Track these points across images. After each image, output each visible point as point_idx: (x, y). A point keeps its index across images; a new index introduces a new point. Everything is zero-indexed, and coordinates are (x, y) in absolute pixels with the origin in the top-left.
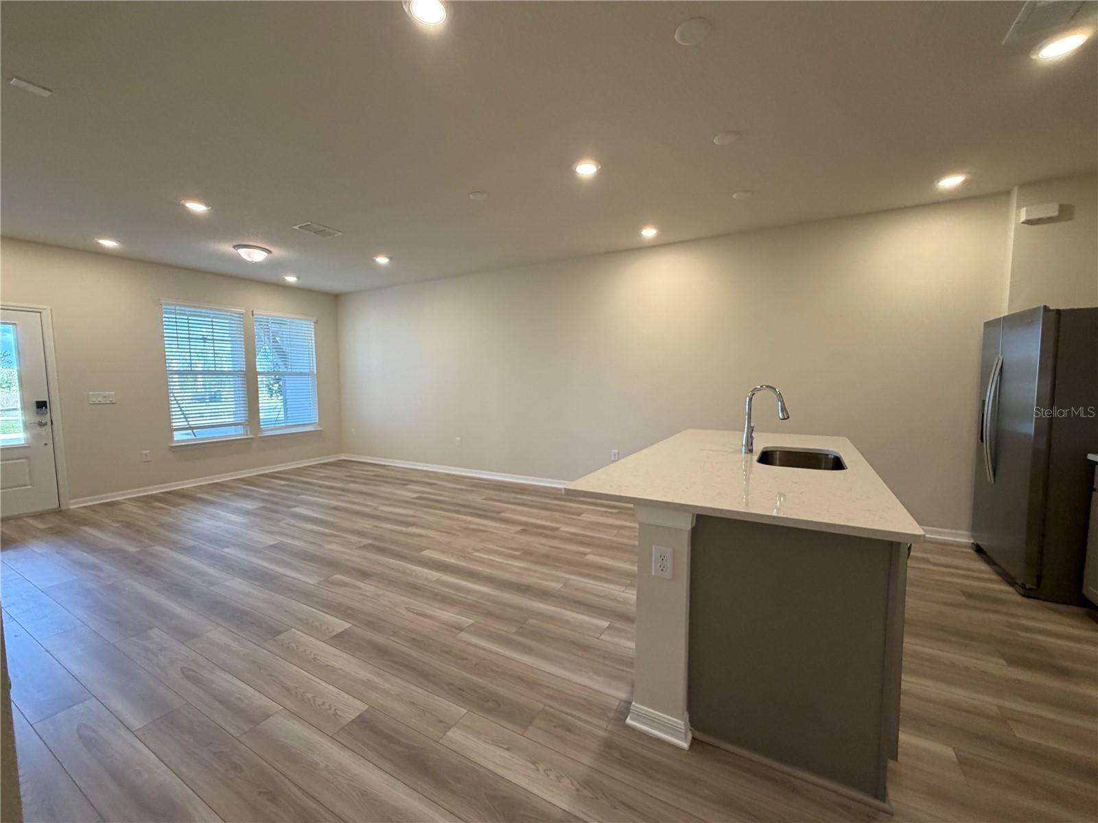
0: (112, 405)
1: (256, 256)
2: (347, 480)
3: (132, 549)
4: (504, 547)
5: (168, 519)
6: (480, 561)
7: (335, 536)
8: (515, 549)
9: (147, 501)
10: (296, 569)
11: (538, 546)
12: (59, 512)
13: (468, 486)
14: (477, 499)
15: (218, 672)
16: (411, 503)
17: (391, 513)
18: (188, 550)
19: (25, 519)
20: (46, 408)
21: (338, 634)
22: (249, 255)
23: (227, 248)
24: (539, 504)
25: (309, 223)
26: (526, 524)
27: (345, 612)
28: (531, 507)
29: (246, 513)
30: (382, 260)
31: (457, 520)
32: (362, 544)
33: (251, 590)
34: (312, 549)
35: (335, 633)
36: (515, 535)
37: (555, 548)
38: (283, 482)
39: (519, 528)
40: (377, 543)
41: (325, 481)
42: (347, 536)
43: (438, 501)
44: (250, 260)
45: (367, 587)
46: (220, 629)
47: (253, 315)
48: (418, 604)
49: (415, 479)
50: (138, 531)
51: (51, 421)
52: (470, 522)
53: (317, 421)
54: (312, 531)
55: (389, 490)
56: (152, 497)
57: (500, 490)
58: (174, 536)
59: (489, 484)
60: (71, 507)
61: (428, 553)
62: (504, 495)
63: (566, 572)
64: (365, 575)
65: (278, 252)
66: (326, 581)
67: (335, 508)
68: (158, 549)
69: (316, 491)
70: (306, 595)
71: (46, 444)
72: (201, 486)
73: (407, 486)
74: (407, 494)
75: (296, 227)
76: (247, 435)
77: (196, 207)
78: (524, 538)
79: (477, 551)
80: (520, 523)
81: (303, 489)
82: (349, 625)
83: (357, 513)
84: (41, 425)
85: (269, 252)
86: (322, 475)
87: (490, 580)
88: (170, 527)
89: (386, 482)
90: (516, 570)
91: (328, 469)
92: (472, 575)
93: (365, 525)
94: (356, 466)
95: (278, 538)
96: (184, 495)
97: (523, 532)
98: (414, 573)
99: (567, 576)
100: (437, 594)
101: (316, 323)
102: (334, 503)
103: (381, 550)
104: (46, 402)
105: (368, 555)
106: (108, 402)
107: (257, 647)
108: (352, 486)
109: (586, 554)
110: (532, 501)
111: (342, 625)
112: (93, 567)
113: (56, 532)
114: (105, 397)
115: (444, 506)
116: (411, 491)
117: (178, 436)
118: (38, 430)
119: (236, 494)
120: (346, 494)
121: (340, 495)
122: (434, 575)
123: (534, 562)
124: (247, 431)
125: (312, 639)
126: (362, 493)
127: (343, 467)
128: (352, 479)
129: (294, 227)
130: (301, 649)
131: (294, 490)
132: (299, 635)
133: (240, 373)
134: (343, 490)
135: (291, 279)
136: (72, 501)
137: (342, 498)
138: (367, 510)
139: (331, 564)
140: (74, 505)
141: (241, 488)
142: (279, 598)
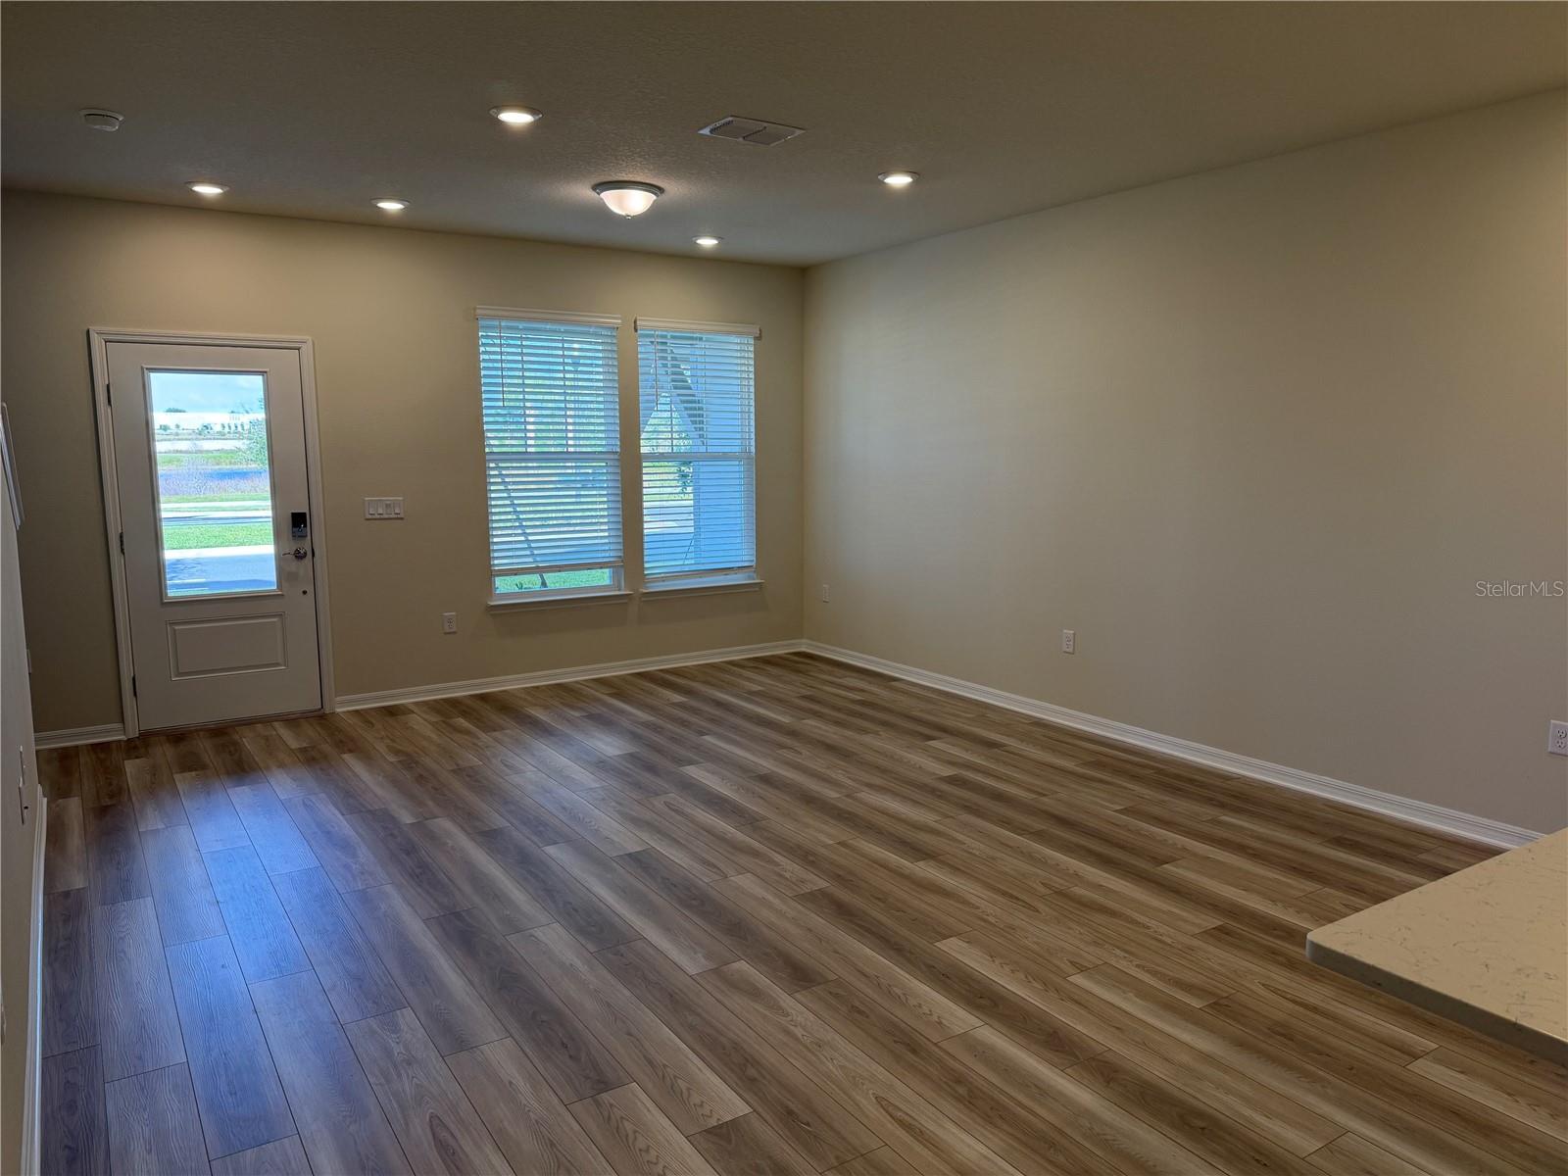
0: (400, 521)
1: (633, 203)
2: (802, 709)
3: (407, 818)
4: (1154, 973)
5: (472, 759)
6: (1080, 1001)
7: (755, 854)
8: (1188, 988)
9: (448, 710)
10: (667, 928)
11: (1262, 991)
12: (321, 717)
13: (1086, 764)
14: (1102, 805)
15: (489, 1148)
16: (933, 791)
17: (884, 812)
18: (490, 838)
19: (276, 724)
20: (305, 526)
21: (720, 1126)
22: (620, 202)
23: (581, 191)
24: (1289, 855)
25: (730, 119)
26: (1234, 911)
27: (743, 1069)
28: (1255, 855)
29: (601, 765)
30: (899, 181)
31: (1042, 862)
32: (806, 889)
33: (578, 963)
34: (704, 878)
35: (713, 1122)
36: (1196, 943)
37: (1315, 1009)
38: (678, 698)
39: (1213, 921)
40: (844, 895)
41: (759, 704)
42: (778, 858)
43: (999, 797)
44: (624, 214)
45: (799, 1011)
46: (509, 1041)
47: (636, 330)
48: (910, 1095)
49: (950, 722)
50: (420, 779)
51: (313, 550)
52: (1077, 876)
53: (754, 564)
54: (710, 831)
55: (889, 747)
56: (454, 703)
57: (1175, 790)
58: (472, 798)
59: (1144, 766)
60: (338, 710)
61: (955, 949)
62: (1182, 807)
63: (1341, 1103)
64: (800, 976)
65: (676, 189)
66: (716, 971)
67: (766, 779)
68: (444, 824)
69: (735, 728)
70: (674, 1003)
71: (305, 592)
72: (537, 687)
73: (932, 743)
74: (926, 762)
75: (706, 131)
76: (619, 590)
77: (516, 118)
78: (1221, 958)
79: (1082, 969)
80: (1214, 905)
81: (713, 720)
82: (747, 1110)
83: (809, 800)
84: (299, 556)
85: (656, 189)
86: (756, 688)
87: (1105, 1072)
88: (472, 778)
89: (884, 724)
90: (1184, 1058)
91: (769, 675)
92: (1057, 1043)
93: (822, 834)
94: (830, 674)
95: (645, 836)
96: (503, 707)
97: (1221, 934)
98: (913, 1002)
99: (1342, 1117)
100: (959, 1080)
101: (758, 338)
102: (767, 765)
103: (843, 912)
104: (305, 513)
105: (818, 921)
106: (393, 516)
107: (561, 1109)
108: (811, 724)
109: (1416, 1057)
110: (1259, 838)
111: (728, 1103)
112: (346, 846)
113: (310, 758)
114: (388, 506)
115: (1010, 813)
116: (938, 757)
117: (504, 585)
118: (294, 565)
119: (591, 717)
120: (796, 744)
121: (782, 746)
122: (961, 1018)
123: (1241, 1044)
124: (619, 581)
125: (666, 1122)
126: (830, 748)
127: (798, 671)
128: (816, 707)
129: (701, 132)
130: (641, 1143)
131: (694, 719)
132: (640, 1103)
133: (612, 457)
134: (793, 733)
135: (707, 242)
136: (338, 699)
137: (784, 752)
138: (831, 794)
139: (736, 929)
140: (343, 706)
141: (598, 700)
142: (622, 995)
